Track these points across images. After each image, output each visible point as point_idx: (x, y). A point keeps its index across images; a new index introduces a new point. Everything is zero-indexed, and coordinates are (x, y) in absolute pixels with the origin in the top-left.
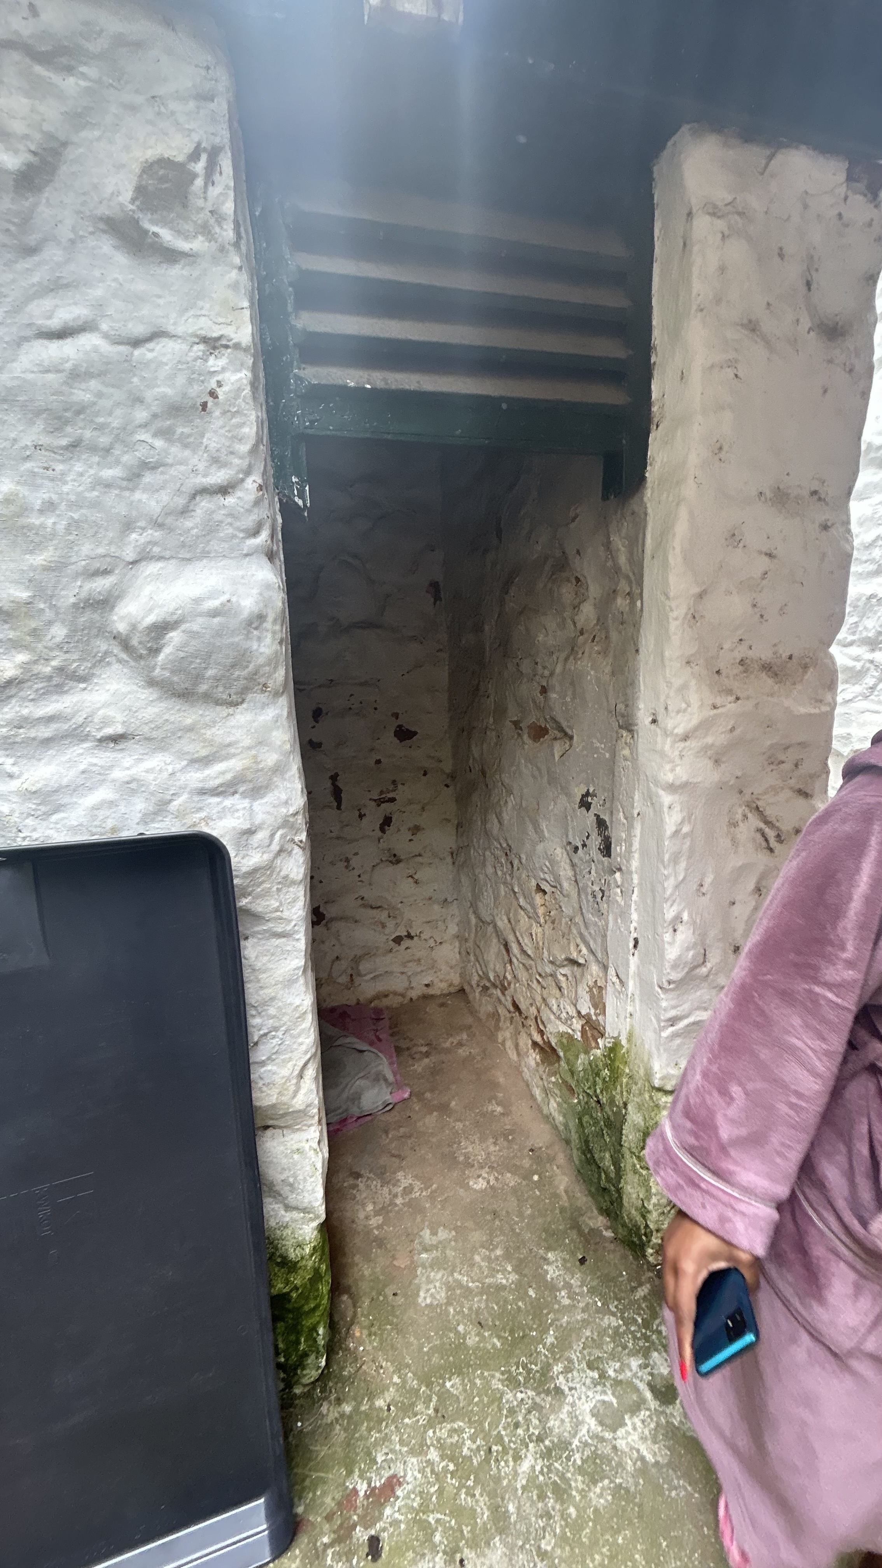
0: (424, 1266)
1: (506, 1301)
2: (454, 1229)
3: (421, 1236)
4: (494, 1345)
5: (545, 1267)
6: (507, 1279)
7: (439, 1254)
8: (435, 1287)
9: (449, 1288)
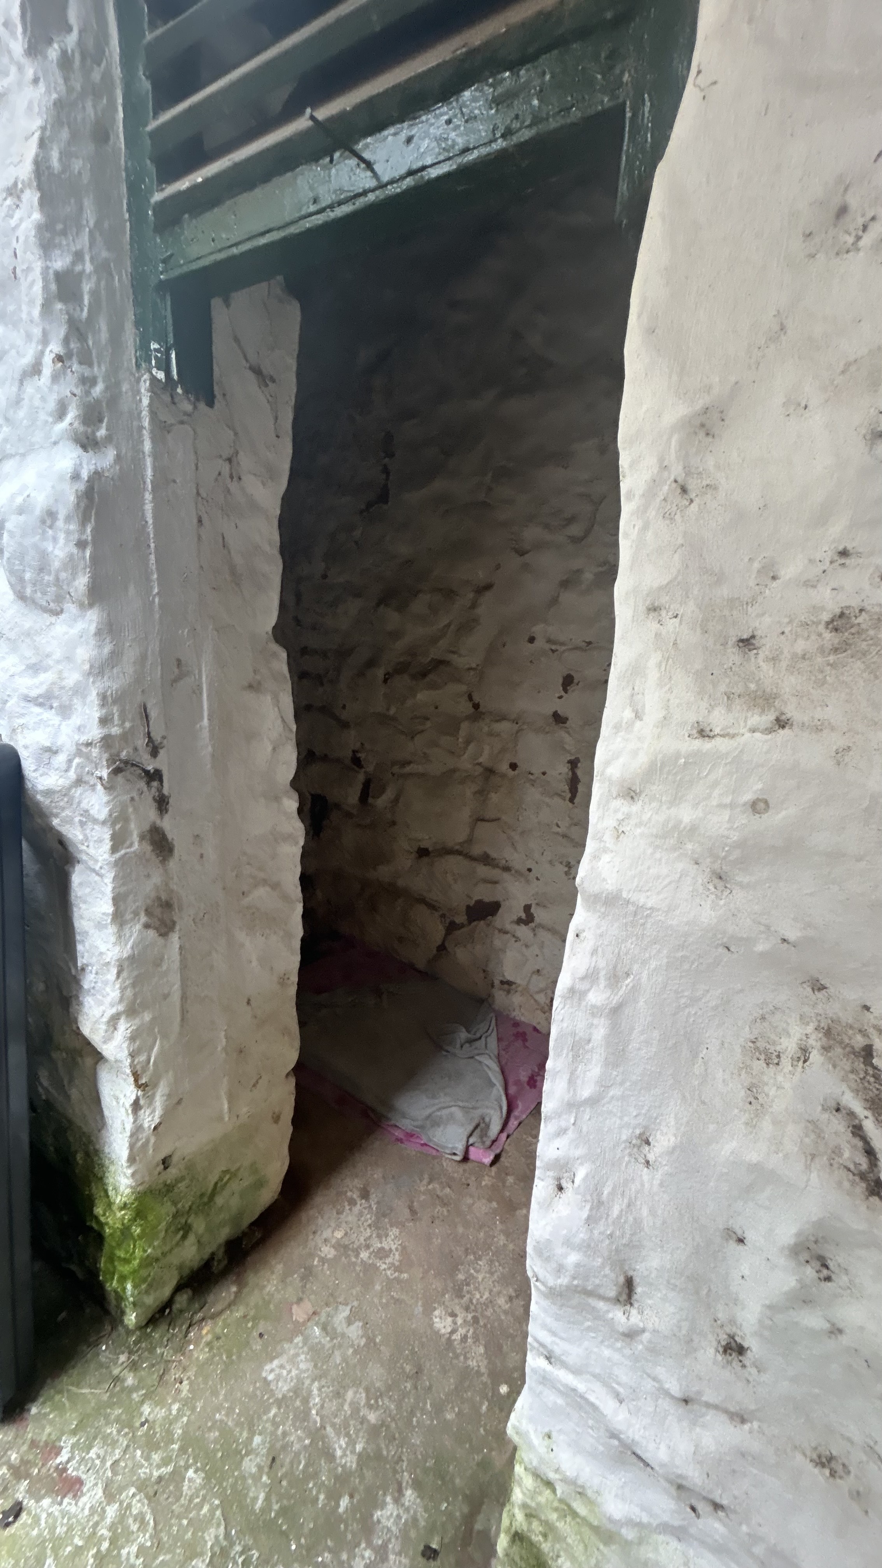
0: (305, 1342)
1: (316, 1475)
2: (368, 1338)
3: (337, 1309)
4: (256, 1499)
5: (389, 1499)
6: (344, 1455)
7: (328, 1346)
8: (289, 1372)
9: (296, 1391)
